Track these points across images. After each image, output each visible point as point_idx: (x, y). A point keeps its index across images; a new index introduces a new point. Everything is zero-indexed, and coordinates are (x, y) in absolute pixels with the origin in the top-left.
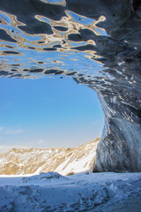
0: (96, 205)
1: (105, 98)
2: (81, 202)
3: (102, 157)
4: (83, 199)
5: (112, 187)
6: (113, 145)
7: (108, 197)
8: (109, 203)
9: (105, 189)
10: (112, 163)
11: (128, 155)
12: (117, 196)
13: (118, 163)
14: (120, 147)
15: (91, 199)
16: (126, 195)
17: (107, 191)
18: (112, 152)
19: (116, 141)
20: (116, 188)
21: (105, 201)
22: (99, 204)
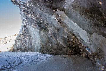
0: (15, 66)
1: (25, 14)
2: (8, 64)
3: (18, 44)
4: (9, 63)
5: (23, 58)
6: (24, 39)
7: (21, 62)
8: (22, 64)
9: (20, 58)
10: (23, 47)
11: (31, 44)
12: (25, 62)
13: (26, 47)
14: (27, 40)
15: (13, 63)
16: (30, 61)
17: (20, 60)
18: (23, 42)
19: (26, 37)
20: (25, 58)
21: (20, 64)
22: (17, 65)
